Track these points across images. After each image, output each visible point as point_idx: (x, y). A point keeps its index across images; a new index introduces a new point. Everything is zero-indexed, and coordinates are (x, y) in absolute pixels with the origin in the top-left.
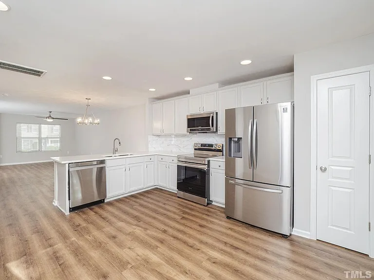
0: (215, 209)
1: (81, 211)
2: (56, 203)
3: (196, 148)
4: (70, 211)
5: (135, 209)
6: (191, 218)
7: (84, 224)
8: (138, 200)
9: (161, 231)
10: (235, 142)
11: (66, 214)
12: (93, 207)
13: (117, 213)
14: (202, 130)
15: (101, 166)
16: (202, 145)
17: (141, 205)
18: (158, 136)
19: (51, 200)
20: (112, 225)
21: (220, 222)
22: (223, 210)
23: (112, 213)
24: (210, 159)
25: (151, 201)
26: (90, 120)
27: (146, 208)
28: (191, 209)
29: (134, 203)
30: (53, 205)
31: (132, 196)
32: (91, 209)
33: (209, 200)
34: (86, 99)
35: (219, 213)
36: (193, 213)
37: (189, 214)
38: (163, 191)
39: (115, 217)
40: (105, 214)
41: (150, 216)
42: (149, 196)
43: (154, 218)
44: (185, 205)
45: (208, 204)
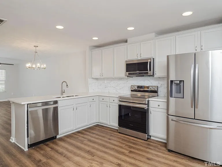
0: (155, 143)
1: (39, 148)
2: (13, 140)
3: (133, 89)
4: (28, 147)
5: (85, 145)
6: (137, 151)
7: (44, 160)
8: (85, 136)
9: (116, 164)
10: (177, 84)
11: (25, 150)
12: (48, 143)
13: (70, 148)
14: (140, 73)
15: (55, 106)
16: (138, 87)
17: (90, 141)
18: (97, 79)
19: (8, 137)
20: (70, 160)
21: (164, 155)
22: (162, 144)
23: (66, 148)
24: (150, 99)
25: (97, 137)
26: (38, 65)
27: (95, 143)
28: (134, 144)
29: (82, 139)
30: (11, 142)
31: (79, 132)
32: (47, 145)
33: (148, 135)
34: (35, 46)
35: (159, 147)
36: (137, 147)
37: (134, 148)
38: (104, 128)
39: (71, 152)
40: (61, 150)
41: (101, 151)
42: (94, 132)
43: (105, 153)
44: (128, 140)
45: (148, 139)
